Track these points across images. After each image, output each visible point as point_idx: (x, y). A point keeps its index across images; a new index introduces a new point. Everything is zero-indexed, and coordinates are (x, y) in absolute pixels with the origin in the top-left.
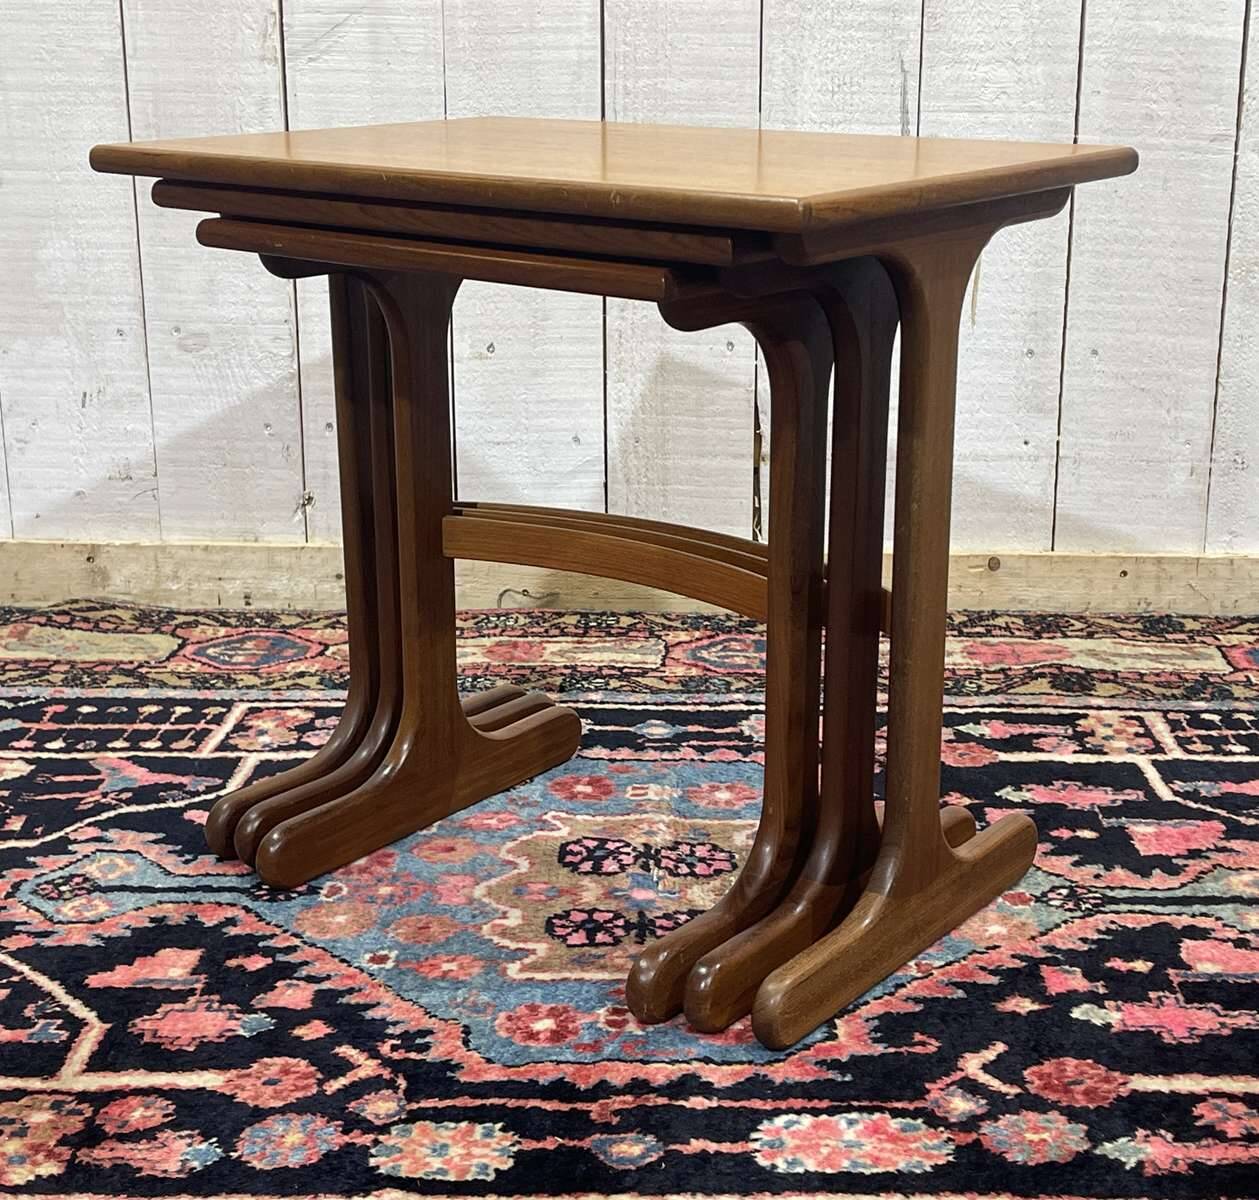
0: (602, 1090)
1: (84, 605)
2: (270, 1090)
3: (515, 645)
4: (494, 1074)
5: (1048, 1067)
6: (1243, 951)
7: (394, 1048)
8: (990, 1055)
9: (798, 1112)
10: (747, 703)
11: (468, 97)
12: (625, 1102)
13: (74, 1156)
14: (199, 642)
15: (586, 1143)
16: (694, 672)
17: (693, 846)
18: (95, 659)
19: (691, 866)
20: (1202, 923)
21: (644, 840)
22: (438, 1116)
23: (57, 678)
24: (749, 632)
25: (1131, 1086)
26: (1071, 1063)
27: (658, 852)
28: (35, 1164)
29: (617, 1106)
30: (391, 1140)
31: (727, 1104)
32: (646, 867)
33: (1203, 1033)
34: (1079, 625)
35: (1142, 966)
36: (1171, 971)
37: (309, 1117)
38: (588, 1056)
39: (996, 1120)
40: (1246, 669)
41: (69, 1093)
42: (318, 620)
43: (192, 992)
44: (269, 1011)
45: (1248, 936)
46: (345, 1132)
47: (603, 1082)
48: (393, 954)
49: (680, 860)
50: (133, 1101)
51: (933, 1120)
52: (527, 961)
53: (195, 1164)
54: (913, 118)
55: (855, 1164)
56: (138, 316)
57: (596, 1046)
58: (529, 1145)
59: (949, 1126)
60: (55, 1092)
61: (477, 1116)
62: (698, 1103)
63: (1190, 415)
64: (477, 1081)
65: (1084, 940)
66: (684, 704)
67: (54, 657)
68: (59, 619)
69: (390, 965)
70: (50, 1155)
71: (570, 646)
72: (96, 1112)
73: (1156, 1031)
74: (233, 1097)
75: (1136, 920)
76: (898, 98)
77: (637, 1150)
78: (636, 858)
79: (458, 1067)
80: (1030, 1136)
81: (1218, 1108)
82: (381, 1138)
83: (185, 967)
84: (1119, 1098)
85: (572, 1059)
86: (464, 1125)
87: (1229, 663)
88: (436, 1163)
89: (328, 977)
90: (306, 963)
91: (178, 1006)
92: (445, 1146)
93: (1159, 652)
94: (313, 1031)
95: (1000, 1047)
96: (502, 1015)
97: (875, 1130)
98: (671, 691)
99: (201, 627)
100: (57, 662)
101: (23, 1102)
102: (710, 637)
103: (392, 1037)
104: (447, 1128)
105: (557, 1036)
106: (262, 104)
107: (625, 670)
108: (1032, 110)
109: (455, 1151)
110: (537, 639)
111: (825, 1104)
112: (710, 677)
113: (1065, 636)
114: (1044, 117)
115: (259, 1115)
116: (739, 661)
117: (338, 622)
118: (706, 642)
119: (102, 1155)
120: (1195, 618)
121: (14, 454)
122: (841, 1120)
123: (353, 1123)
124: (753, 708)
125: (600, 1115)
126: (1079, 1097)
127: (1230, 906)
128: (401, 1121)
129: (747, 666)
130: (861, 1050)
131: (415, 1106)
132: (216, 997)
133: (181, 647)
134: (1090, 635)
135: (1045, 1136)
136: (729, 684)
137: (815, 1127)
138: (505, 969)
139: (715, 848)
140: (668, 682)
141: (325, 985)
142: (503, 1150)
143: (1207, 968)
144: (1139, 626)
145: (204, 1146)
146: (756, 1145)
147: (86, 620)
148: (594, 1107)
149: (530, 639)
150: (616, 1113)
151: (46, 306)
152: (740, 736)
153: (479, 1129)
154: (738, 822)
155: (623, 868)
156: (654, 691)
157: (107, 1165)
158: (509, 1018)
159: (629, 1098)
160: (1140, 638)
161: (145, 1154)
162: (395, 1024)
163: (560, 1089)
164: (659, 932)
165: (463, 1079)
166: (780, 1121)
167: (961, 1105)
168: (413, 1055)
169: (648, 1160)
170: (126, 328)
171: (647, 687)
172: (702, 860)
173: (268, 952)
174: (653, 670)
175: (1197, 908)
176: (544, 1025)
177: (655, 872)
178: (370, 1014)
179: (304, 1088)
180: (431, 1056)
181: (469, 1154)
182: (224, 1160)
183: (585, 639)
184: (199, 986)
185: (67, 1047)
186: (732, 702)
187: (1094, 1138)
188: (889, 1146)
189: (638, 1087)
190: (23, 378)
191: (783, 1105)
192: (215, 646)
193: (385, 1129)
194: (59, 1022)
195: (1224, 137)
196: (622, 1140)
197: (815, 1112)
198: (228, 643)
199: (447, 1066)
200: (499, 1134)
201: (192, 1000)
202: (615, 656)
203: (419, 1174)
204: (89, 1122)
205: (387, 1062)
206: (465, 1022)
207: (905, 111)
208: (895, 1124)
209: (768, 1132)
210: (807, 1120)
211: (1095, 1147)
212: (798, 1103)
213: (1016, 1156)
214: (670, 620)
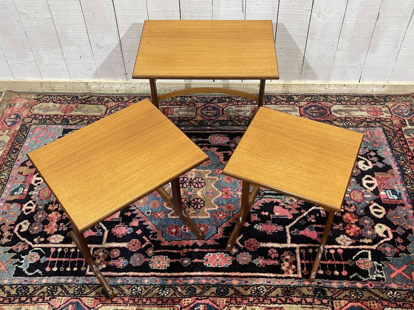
0: (182, 248)
1: (87, 96)
2: (134, 247)
3: (168, 108)
4: (166, 244)
5: (248, 241)
6: (283, 209)
7: (152, 237)
8: (240, 238)
9: (211, 252)
10: (211, 130)
11: (152, 2)
12: (186, 251)
13: (107, 263)
14: (110, 108)
15: (179, 261)
16: (201, 119)
17: (199, 178)
18: (91, 115)
19: (198, 185)
20: (279, 201)
21: (190, 177)
22: (158, 254)
23: (86, 122)
24: (212, 103)
25: (260, 245)
26: (252, 239)
27: (193, 180)
28: (102, 265)
29: (185, 252)
30: (152, 260)
31: (201, 250)
32: (190, 186)
33: (273, 231)
34: (274, 99)
35: (267, 213)
36: (271, 215)
37: (140, 254)
38: (180, 239)
39: (239, 254)
40: (303, 115)
41: (104, 248)
42: (131, 99)
43: (120, 222)
44: (132, 227)
45: (285, 205)
46: (145, 258)
47: (183, 245)
48: (150, 211)
49: (196, 183)
50: (114, 250)
51: (230, 255)
52: (171, 213)
53: (124, 265)
54: (244, 6)
55: (218, 265)
56: (89, 43)
57: (181, 236)
58: (172, 261)
59: (232, 256)
60: (102, 248)
61: (164, 254)
62: (196, 250)
63: (299, 59)
64: (164, 245)
65: (259, 206)
66: (199, 130)
67: (84, 114)
68: (83, 101)
69: (150, 214)
70: (104, 263)
71: (178, 109)
72: (109, 253)
73: (266, 231)
74: (128, 249)
75: (268, 201)
76: (241, 3)
77: (187, 261)
78: (189, 183)
79: (161, 242)
80: (244, 258)
81: (272, 251)
82: (151, 259)
83: (118, 215)
84: (258, 249)
85: (178, 239)
86: (162, 256)
87: (300, 113)
88: (159, 265)
89: (140, 218)
90: (137, 214)
91: (118, 225)
92: (160, 261)
93: (288, 109)
94: (139, 232)
95: (242, 236)
96: (168, 228)
97: (222, 256)
98: (197, 126)
99: (110, 103)
100: (85, 116)
101: (98, 250)
102: (205, 105)
103: (151, 234)
104: (160, 257)
105: (176, 233)
106: (109, 5)
107: (189, 118)
108: (269, 5)
109: (161, 262)
110: (172, 107)
111: (215, 250)
112: (205, 121)
113: (271, 104)
114: (272, 6)
115: (133, 253)
116: (210, 114)
117: (135, 100)
118: (204, 107)
119: (111, 263)
120: (297, 96)
121: (69, 66)
122: (216, 254)
123: (147, 256)
124: (211, 132)
125: (182, 254)
126: (252, 248)
127: (283, 196)
128: (153, 255)
129: (211, 116)
130: (221, 237)
131: (155, 252)
132: (124, 223)
133: (107, 109)
134: (276, 104)
135: (246, 258)
136: (207, 123)
137: (213, 256)
138: (168, 216)
139: (202, 179)
140: (196, 122)
141: (140, 220)
142: (168, 262)
143: (277, 214)
144: (285, 99)
145: (125, 261)
146: (204, 261)
147: (88, 101)
148: (181, 252)
149: (171, 106)
150: (185, 253)
151: (70, 41)
152: (208, 142)
153: (164, 257)
154: (206, 171)
155: (187, 186)
156: (194, 126)
157: (112, 265)
158: (169, 229)
159: (186, 249)
160: (285, 104)
161: (117, 263)
162: (152, 230)
163: (176, 248)
164: (192, 204)
165: (162, 245)
166: (208, 254)
167: (234, 250)
168: (154, 239)
169: (189, 264)
170: (87, 45)
171: (193, 124)
172: (200, 183)
173: (131, 211)
174: (194, 118)
175: (279, 197)
176: (174, 230)
177: (192, 187)
178: (148, 228)
179: (139, 246)
180: (157, 239)
181: (163, 263)
182: (129, 264)
183: (181, 106)
184: (121, 220)
185: (102, 237)
186: (207, 130)
187: (253, 259)
188: (223, 260)
189: (188, 247)
190: (68, 53)
191: (209, 250)
192: (113, 109)
193: (150, 258)
194: (101, 230)
195: (309, 10)
196: (185, 260)
197: (213, 252)
198: (115, 108)
199: (160, 242)
200: (167, 258)
201: (120, 224)
202: (187, 113)
203: (156, 268)
204: (108, 255)
205: (151, 241)
206: (162, 230)
207: (243, 5)
208: (224, 255)
209: (206, 257)
210: (212, 254)
211: (252, 261)
212: (211, 250)
213: (241, 263)
214: (197, 99)
